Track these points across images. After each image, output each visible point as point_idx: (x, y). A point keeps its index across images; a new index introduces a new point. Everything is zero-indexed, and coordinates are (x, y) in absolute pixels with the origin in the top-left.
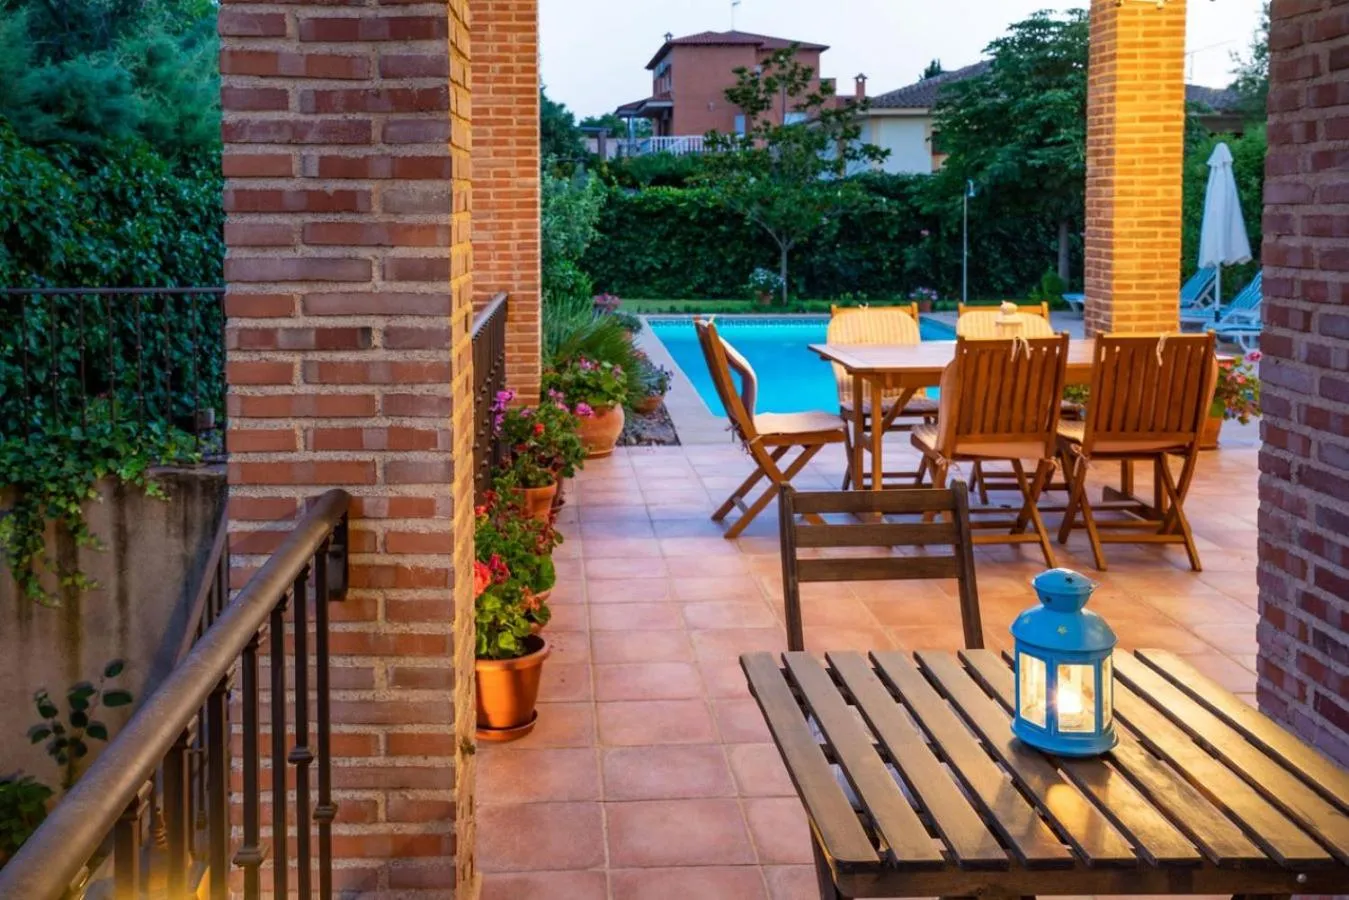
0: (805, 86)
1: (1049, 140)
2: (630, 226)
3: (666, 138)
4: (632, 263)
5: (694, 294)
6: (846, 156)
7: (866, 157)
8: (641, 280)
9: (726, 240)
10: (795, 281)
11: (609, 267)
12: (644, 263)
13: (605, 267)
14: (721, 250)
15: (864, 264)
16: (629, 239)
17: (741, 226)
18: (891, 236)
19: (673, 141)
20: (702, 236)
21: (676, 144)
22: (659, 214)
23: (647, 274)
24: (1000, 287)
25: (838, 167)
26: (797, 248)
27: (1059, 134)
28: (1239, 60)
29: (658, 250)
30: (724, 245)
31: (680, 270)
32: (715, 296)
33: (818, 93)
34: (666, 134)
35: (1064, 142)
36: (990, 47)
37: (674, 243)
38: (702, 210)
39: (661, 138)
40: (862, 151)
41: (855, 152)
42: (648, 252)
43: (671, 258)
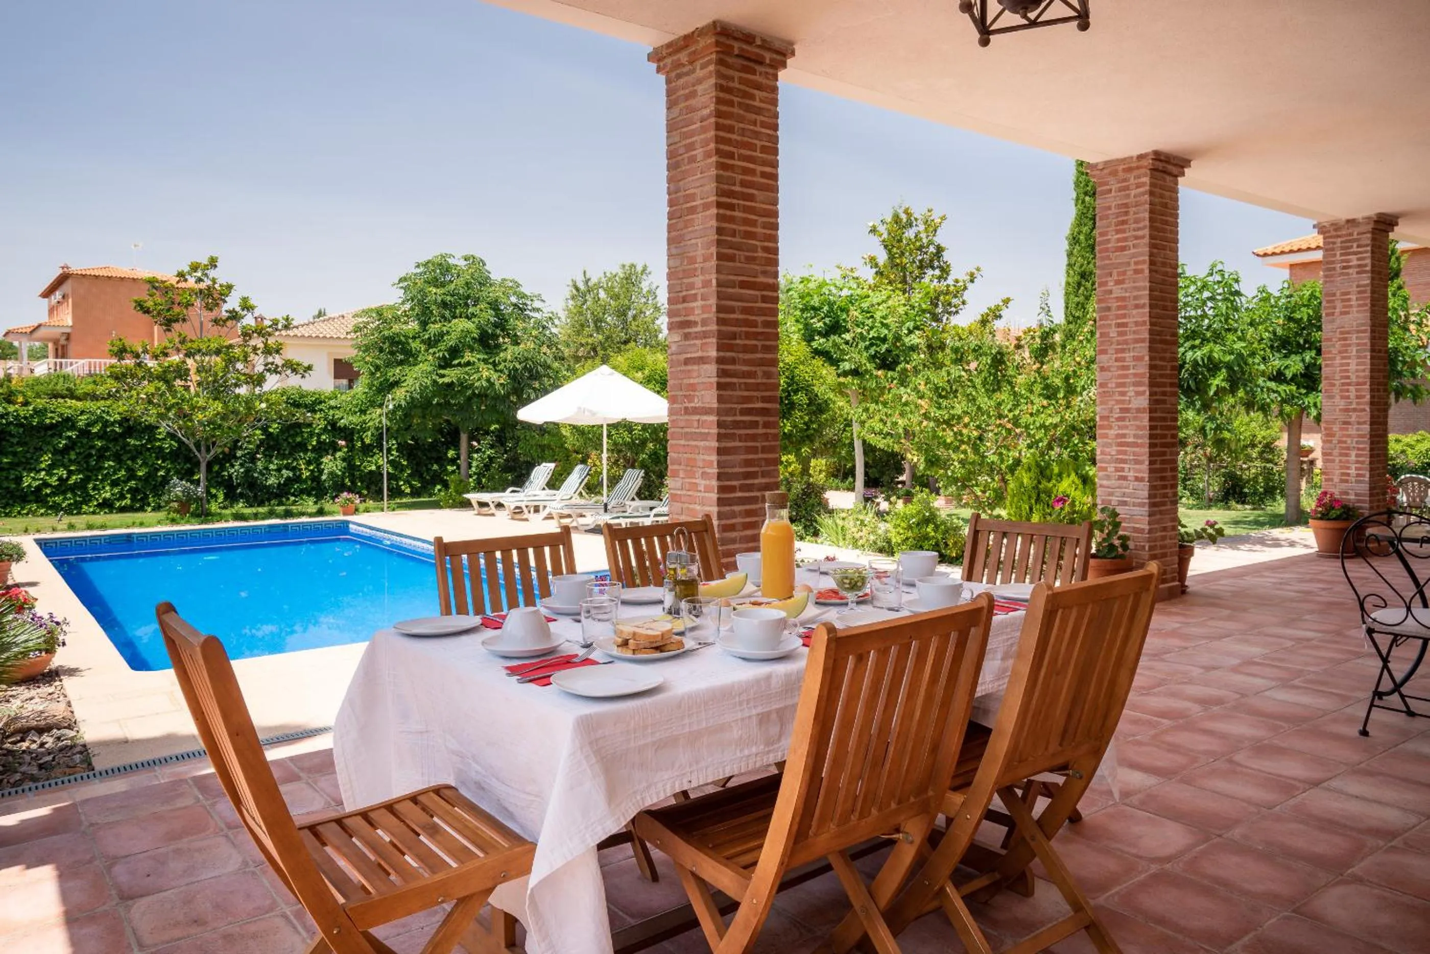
0: (225, 302)
1: (456, 362)
3: (63, 361)
5: (98, 510)
6: (269, 370)
7: (289, 372)
8: (31, 498)
9: (137, 453)
10: (214, 491)
12: (35, 480)
14: (130, 463)
15: (284, 471)
16: (15, 454)
17: (152, 439)
18: (310, 447)
19: (71, 364)
20: (108, 450)
21: (74, 366)
22: (53, 426)
23: (38, 490)
24: (408, 491)
25: (259, 380)
26: (216, 460)
27: (463, 357)
29: (53, 465)
30: (133, 459)
31: (81, 486)
32: (123, 510)
33: (238, 309)
34: (63, 357)
35: (468, 364)
36: (400, 281)
37: (73, 457)
38: (106, 424)
39: (58, 360)
40: (283, 366)
41: (277, 366)
42: (40, 468)
43: (70, 473)
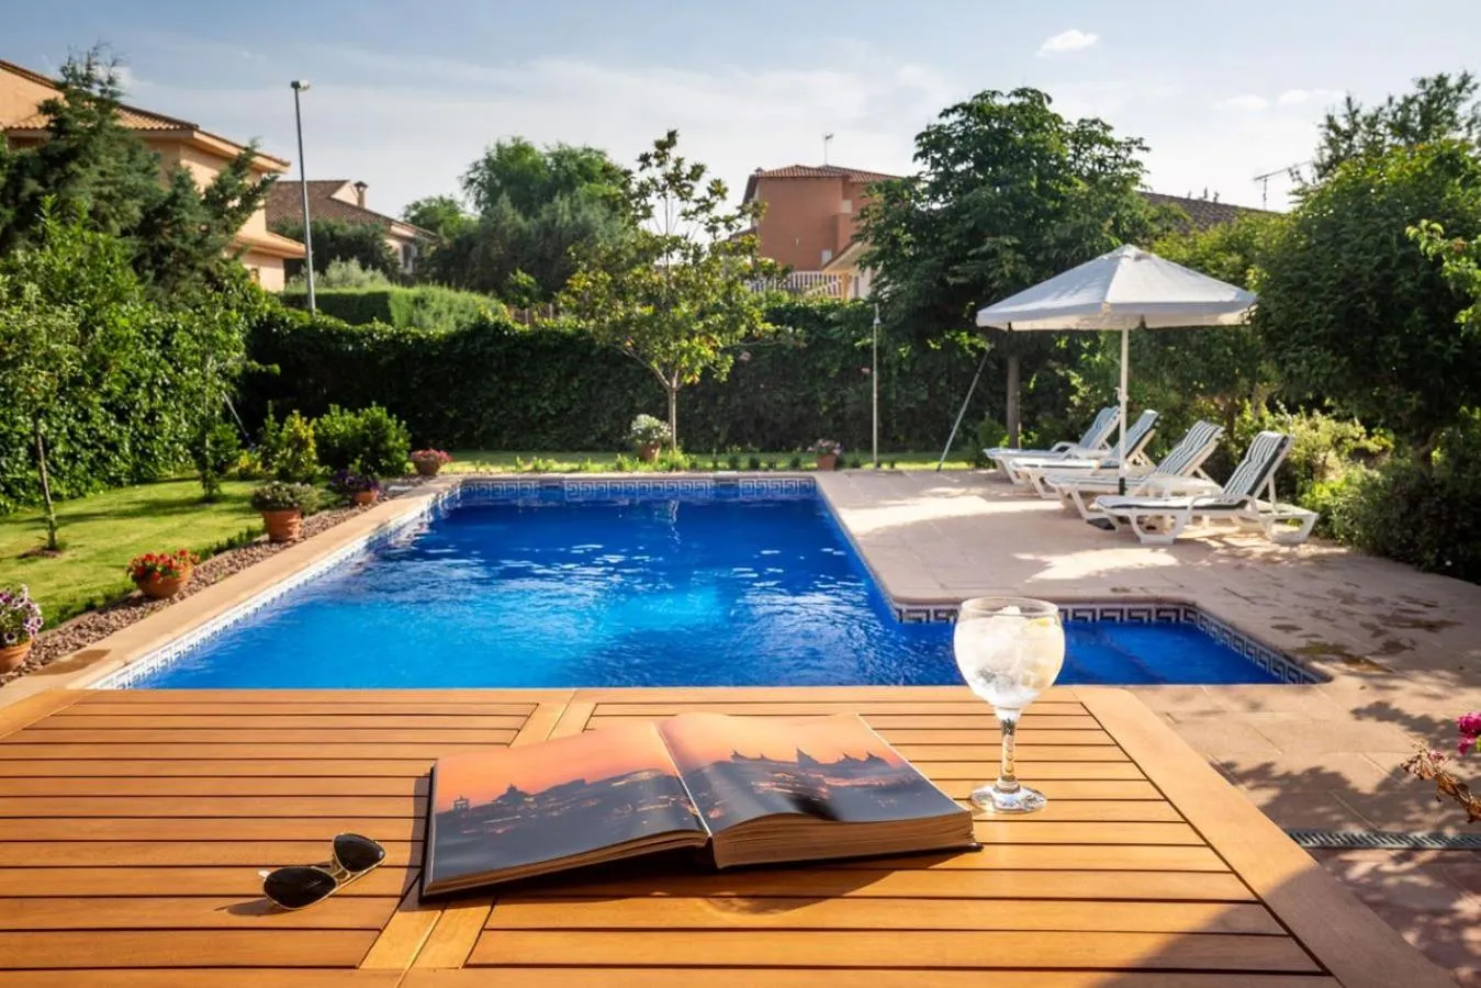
1: (973, 252)
2: (524, 365)
4: (527, 408)
5: (599, 445)
8: (538, 429)
11: (502, 413)
12: (539, 409)
13: (495, 413)
14: (631, 392)
16: (523, 379)
18: (832, 375)
20: (608, 376)
22: (557, 349)
23: (542, 421)
28: (1300, 179)
29: (556, 393)
30: (635, 387)
31: (582, 416)
37: (576, 384)
42: (546, 394)
